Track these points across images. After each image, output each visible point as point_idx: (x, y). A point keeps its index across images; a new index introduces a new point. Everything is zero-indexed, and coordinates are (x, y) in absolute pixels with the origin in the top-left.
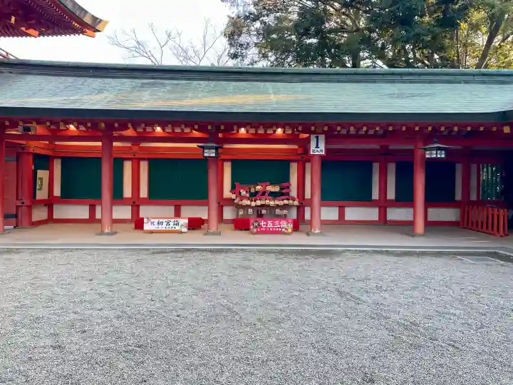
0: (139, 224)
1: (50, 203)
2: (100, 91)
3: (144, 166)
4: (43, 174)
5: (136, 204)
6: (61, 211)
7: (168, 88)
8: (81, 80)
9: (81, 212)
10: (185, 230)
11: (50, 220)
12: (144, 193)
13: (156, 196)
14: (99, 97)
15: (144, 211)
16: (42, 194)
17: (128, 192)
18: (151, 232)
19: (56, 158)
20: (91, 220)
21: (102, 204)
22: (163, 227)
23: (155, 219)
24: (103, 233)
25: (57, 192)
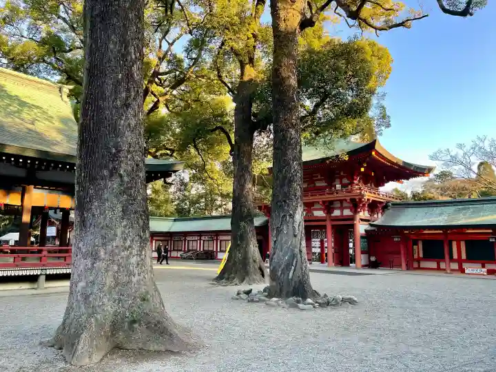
0: (463, 271)
1: (419, 260)
2: (441, 214)
3: (463, 244)
4: (415, 247)
5: (460, 261)
6: (424, 264)
7: (471, 210)
8: (431, 209)
9: (434, 265)
10: (485, 274)
11: (419, 268)
12: (464, 256)
13: (471, 258)
14: (440, 218)
15: (465, 265)
16: (416, 256)
17: (455, 256)
18: (469, 274)
19: (420, 240)
20: (439, 269)
21: (445, 261)
22: (475, 272)
23: (470, 268)
24: (447, 273)
25: (421, 255)
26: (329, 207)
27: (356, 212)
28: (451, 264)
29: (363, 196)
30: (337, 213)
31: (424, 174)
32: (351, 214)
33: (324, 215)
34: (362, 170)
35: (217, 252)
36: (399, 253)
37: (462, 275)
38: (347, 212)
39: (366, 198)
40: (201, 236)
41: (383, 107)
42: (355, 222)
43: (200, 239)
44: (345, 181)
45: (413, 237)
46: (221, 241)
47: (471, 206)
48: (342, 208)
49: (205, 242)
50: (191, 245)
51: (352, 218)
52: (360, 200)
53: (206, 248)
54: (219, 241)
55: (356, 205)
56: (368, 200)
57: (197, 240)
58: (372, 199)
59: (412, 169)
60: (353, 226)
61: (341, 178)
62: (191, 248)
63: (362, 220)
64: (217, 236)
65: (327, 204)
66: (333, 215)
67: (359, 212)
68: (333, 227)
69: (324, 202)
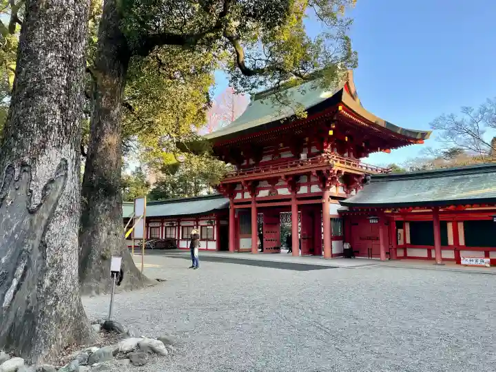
0: (458, 260)
1: (405, 247)
3: (461, 227)
4: (400, 231)
5: (457, 249)
6: (413, 252)
7: (471, 181)
9: (424, 253)
10: (489, 266)
11: (405, 257)
12: (462, 242)
15: (462, 253)
16: (401, 243)
17: (451, 242)
18: (466, 265)
19: (407, 222)
20: (429, 258)
21: (434, 248)
22: (474, 263)
23: (468, 258)
24: (436, 264)
25: (408, 241)
26: (294, 183)
27: (325, 188)
28: (443, 251)
29: (331, 166)
30: (303, 190)
31: (416, 141)
32: (320, 190)
33: (289, 193)
34: (331, 133)
35: (179, 240)
36: (378, 239)
37: (457, 267)
38: (315, 189)
39: (336, 168)
40: (163, 222)
41: (347, 38)
42: (324, 201)
43: (163, 226)
44: (314, 150)
45: (397, 218)
46: (183, 227)
47: (470, 176)
48: (309, 184)
49: (168, 228)
50: (153, 233)
51: (320, 196)
52: (328, 171)
53: (168, 236)
54: (181, 227)
55: (324, 179)
56: (339, 172)
57: (158, 227)
58: (344, 171)
59: (399, 132)
60: (320, 206)
61: (309, 146)
62: (153, 236)
63: (333, 198)
64: (179, 221)
65: (290, 179)
66: (298, 193)
67: (329, 188)
68: (299, 207)
69: (287, 177)
